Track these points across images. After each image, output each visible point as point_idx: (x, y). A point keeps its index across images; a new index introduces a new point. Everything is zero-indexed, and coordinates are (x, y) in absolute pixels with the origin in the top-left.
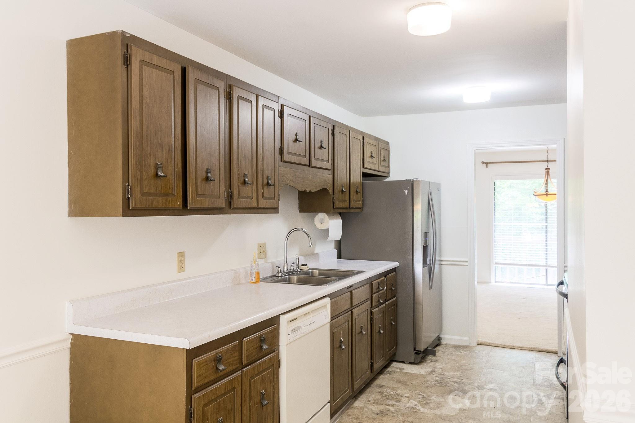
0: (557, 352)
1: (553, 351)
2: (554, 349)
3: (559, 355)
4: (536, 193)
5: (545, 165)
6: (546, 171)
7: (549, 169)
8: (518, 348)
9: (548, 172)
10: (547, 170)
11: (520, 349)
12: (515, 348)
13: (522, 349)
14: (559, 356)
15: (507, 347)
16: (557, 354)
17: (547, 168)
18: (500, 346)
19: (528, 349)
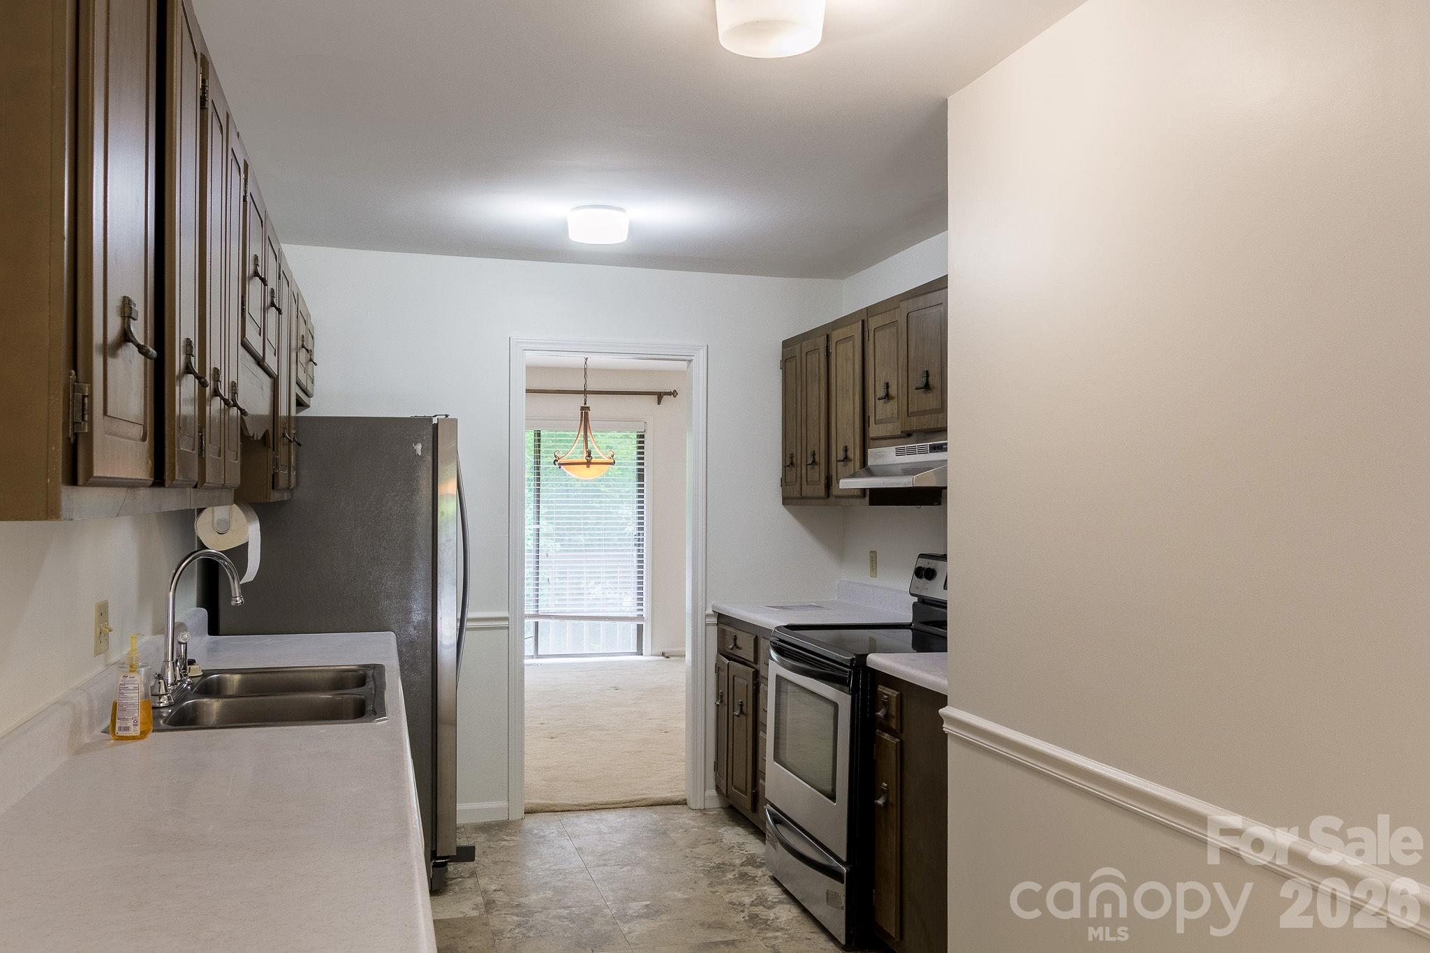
0: (685, 800)
1: (677, 799)
2: (678, 796)
3: (692, 804)
4: (559, 459)
5: (579, 401)
6: (582, 413)
7: (588, 408)
8: (608, 806)
9: (586, 414)
10: (585, 410)
11: (614, 808)
12: (602, 807)
13: (617, 806)
14: (692, 807)
15: (587, 808)
16: (686, 804)
17: (583, 405)
18: (574, 808)
19: (628, 804)
